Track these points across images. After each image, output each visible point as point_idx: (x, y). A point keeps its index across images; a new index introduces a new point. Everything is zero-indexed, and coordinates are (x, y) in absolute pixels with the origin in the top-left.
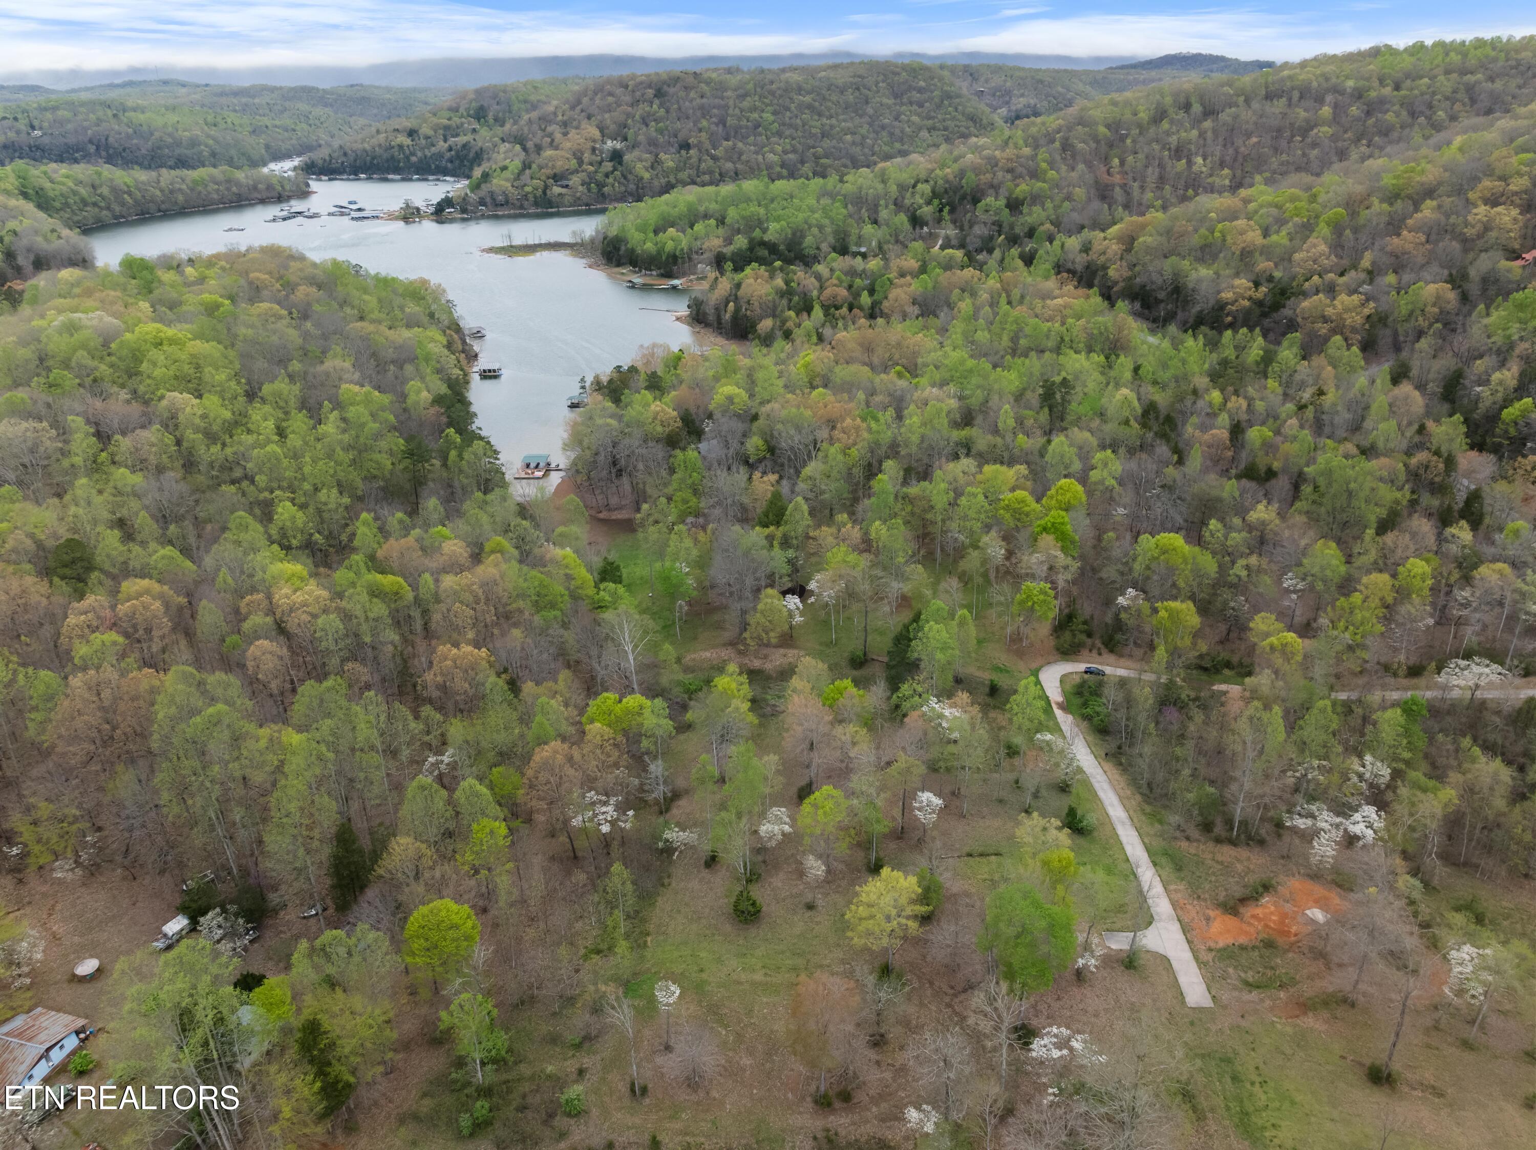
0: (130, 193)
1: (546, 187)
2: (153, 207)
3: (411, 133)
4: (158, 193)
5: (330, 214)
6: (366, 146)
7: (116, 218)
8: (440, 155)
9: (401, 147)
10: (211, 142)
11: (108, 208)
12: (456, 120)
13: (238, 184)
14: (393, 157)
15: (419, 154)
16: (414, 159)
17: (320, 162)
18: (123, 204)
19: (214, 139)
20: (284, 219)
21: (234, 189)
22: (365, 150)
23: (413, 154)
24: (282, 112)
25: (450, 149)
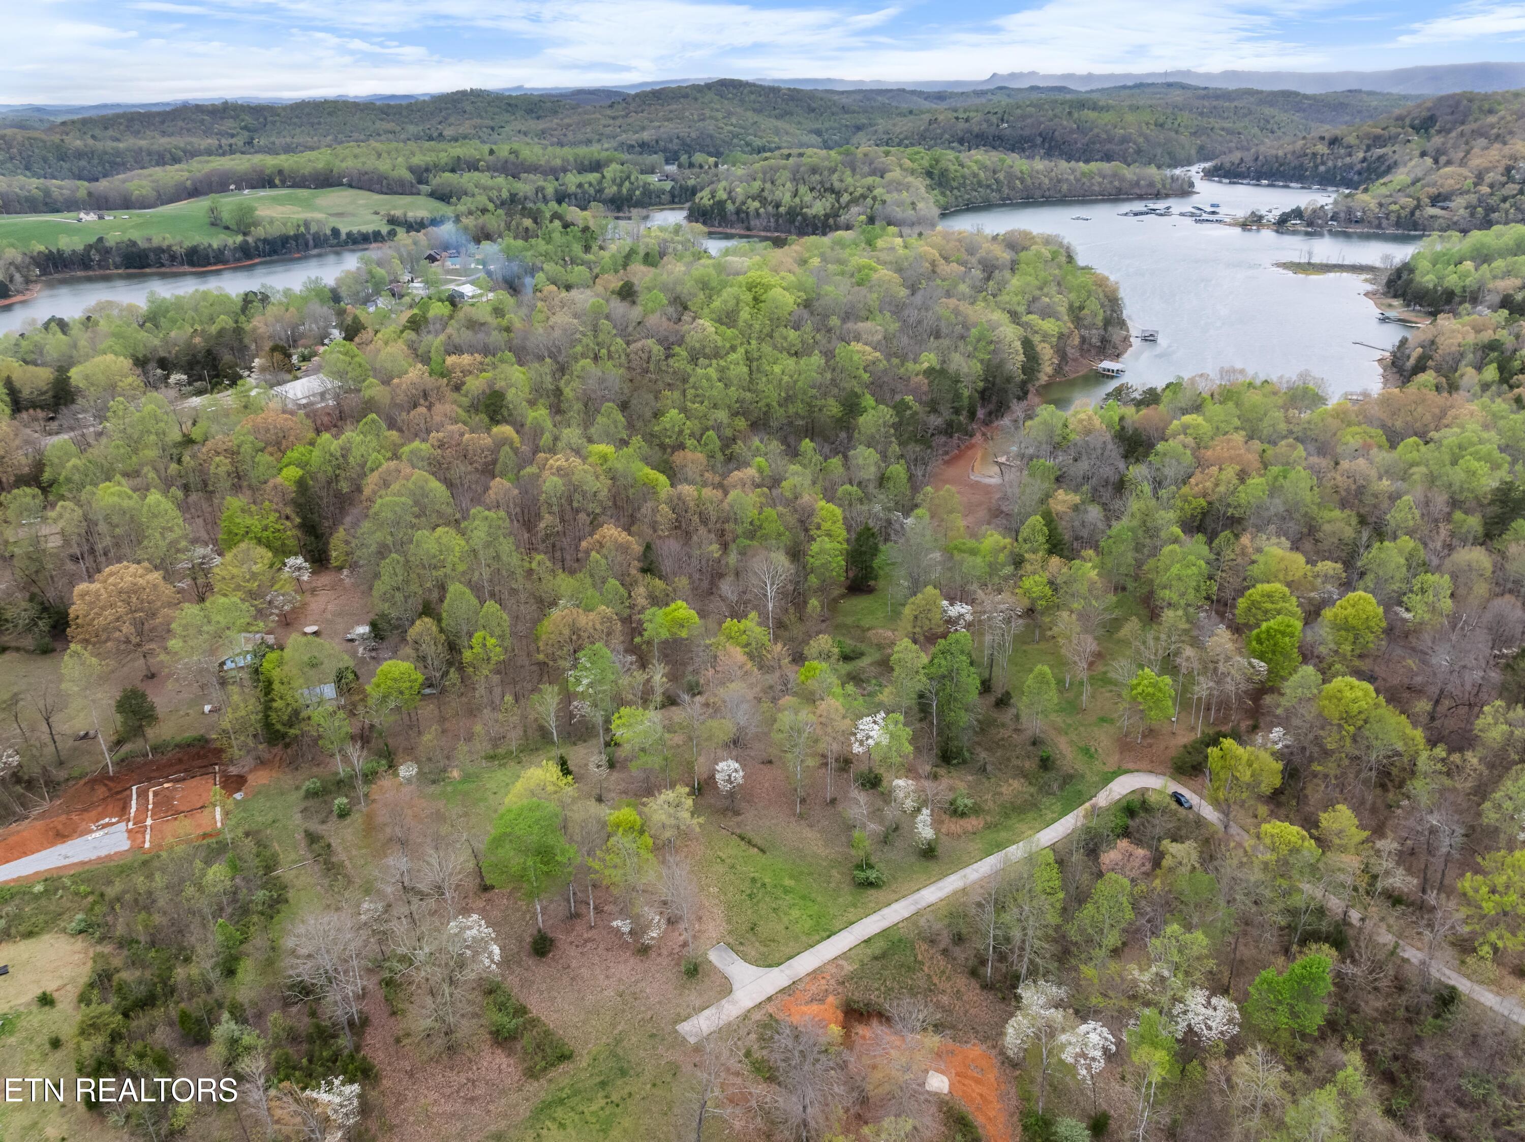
0: (1022, 181)
1: (1418, 207)
2: (1038, 193)
3: (1334, 142)
4: (1047, 181)
5: (1182, 214)
6: (1280, 153)
7: (1003, 199)
8: (1351, 167)
9: (1314, 155)
10: (1141, 140)
11: (999, 191)
12: (1393, 130)
13: (1122, 179)
14: (1301, 165)
15: (1330, 164)
16: (1322, 168)
17: (1228, 165)
18: (1013, 188)
19: (1146, 138)
20: (1136, 214)
21: (1116, 183)
22: (1277, 157)
23: (1323, 163)
24: (1245, 116)
25: (1364, 160)
